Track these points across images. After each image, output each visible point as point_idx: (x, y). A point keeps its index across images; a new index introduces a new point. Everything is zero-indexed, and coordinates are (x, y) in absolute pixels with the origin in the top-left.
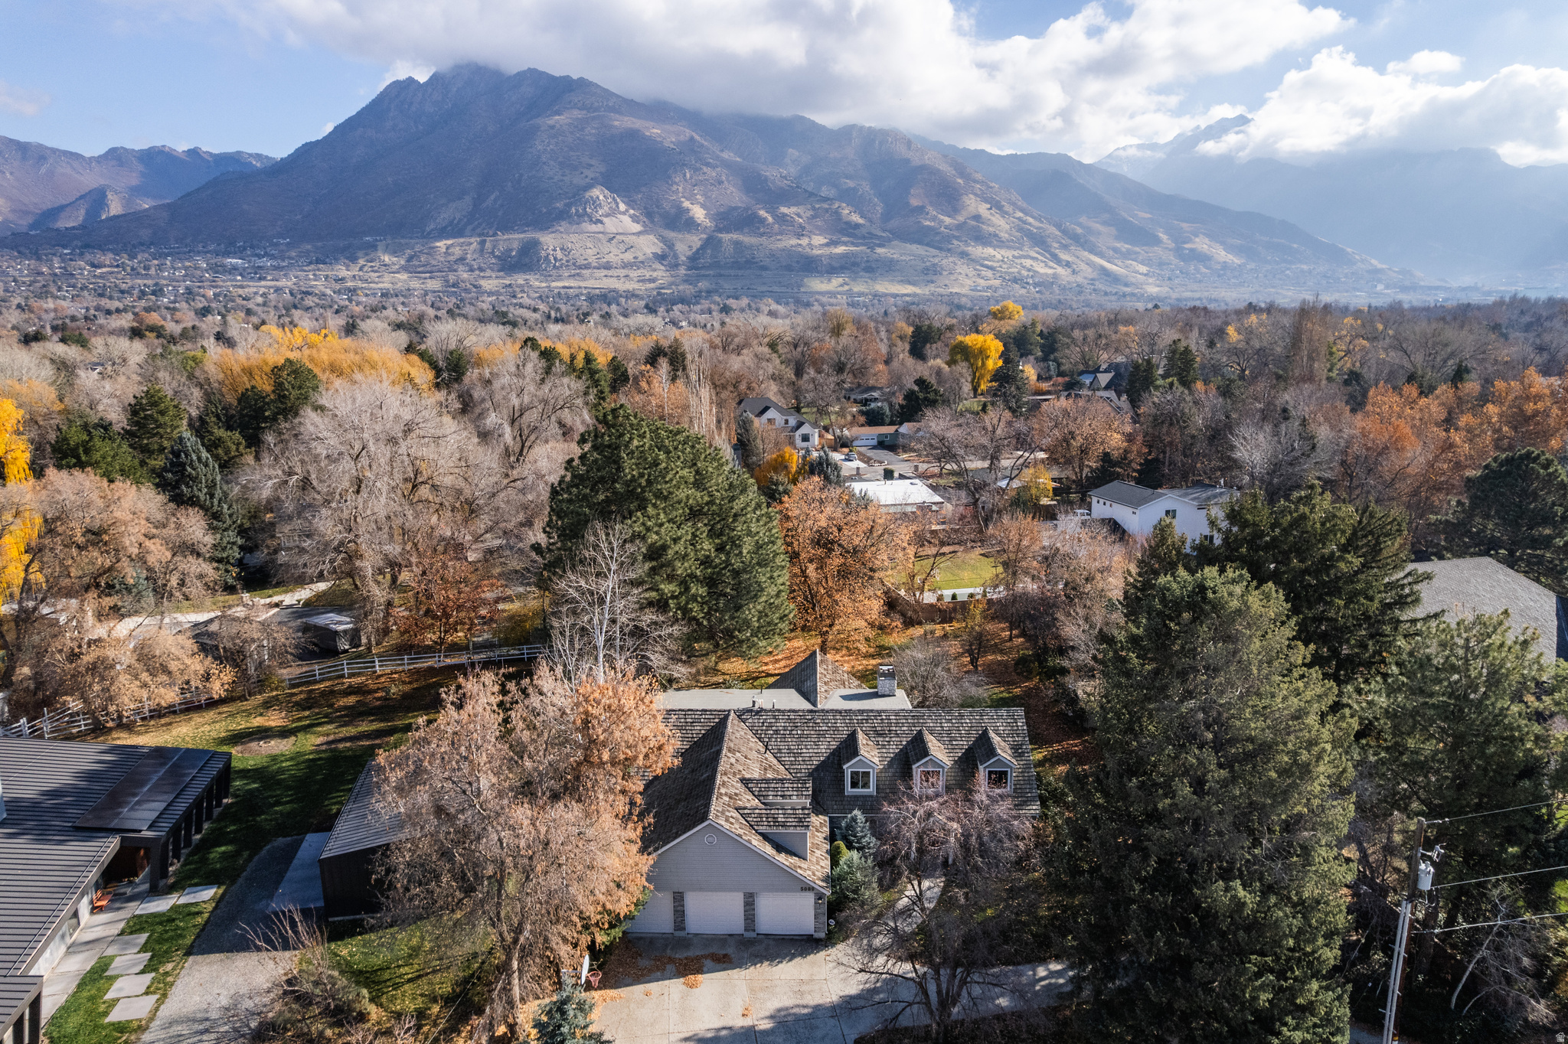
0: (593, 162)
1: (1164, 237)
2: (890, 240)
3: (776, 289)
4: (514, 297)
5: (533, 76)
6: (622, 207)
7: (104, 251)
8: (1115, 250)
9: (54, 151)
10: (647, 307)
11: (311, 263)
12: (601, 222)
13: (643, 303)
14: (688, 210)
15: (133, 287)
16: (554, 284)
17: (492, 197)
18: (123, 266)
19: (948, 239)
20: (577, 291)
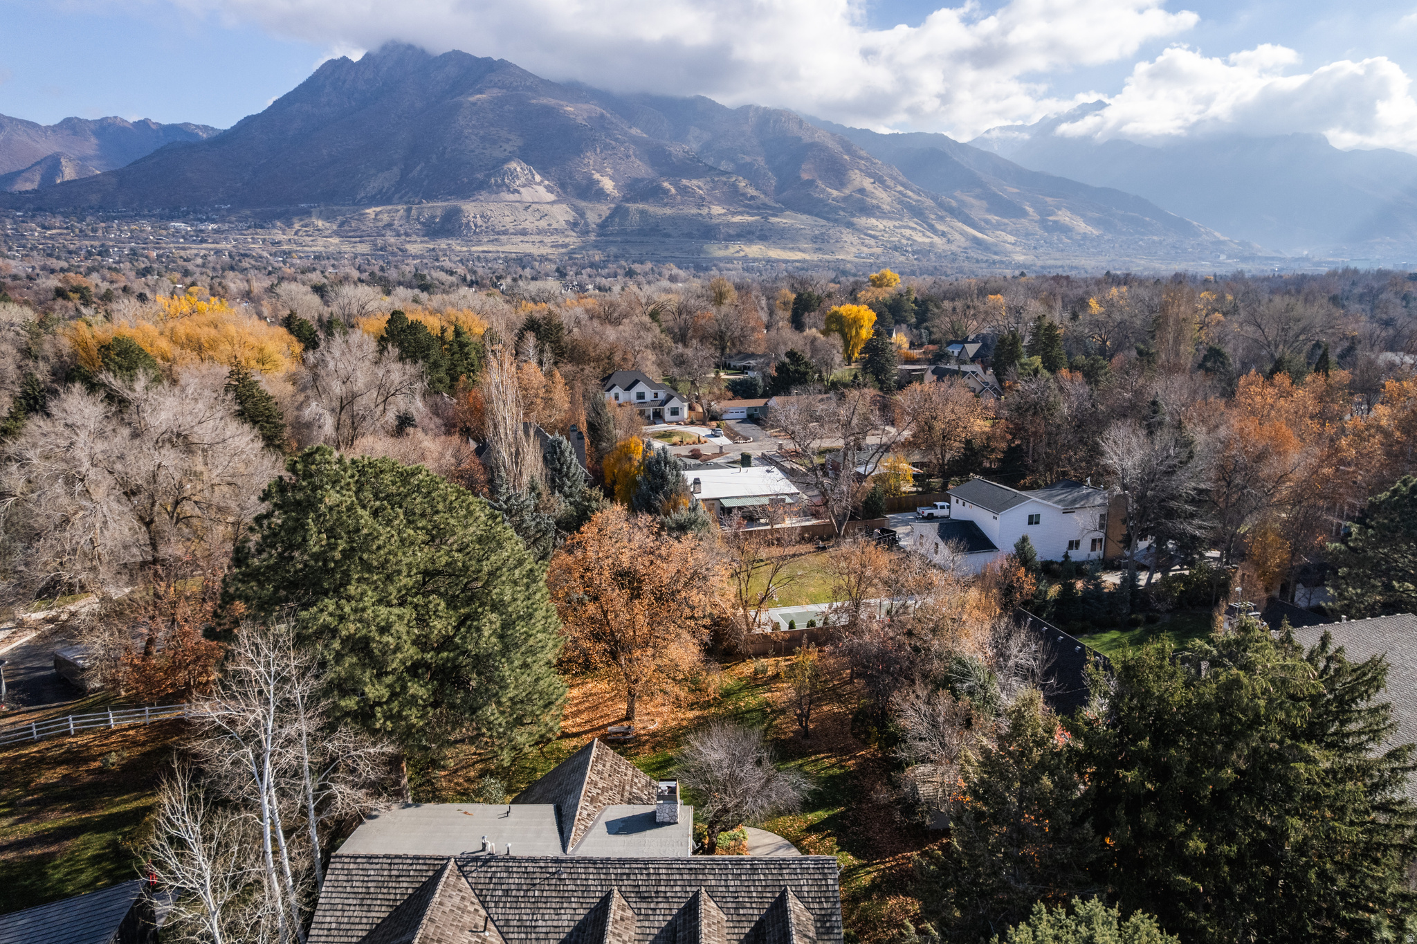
0: (512, 137)
1: (1030, 210)
2: (782, 211)
3: (677, 254)
4: (437, 260)
5: (457, 58)
6: (538, 178)
7: (54, 214)
8: (987, 222)
9: (11, 119)
10: (558, 270)
11: (249, 227)
12: (518, 192)
13: (554, 267)
14: (598, 182)
15: (80, 248)
16: (474, 249)
17: (419, 168)
18: (71, 228)
19: (835, 210)
20: (495, 255)
